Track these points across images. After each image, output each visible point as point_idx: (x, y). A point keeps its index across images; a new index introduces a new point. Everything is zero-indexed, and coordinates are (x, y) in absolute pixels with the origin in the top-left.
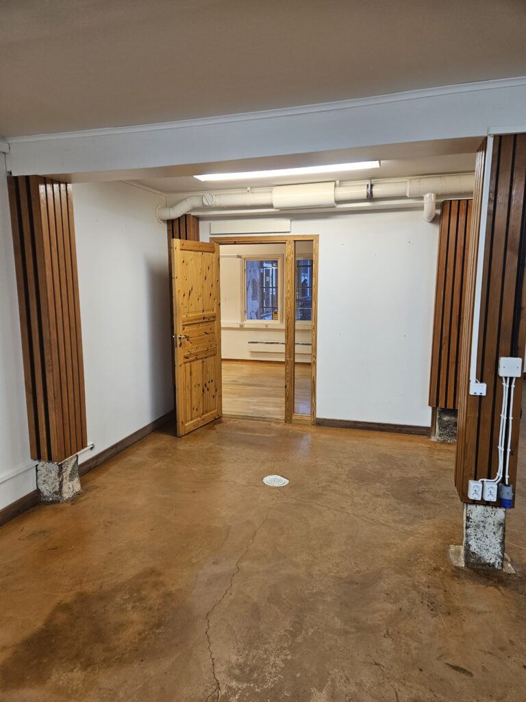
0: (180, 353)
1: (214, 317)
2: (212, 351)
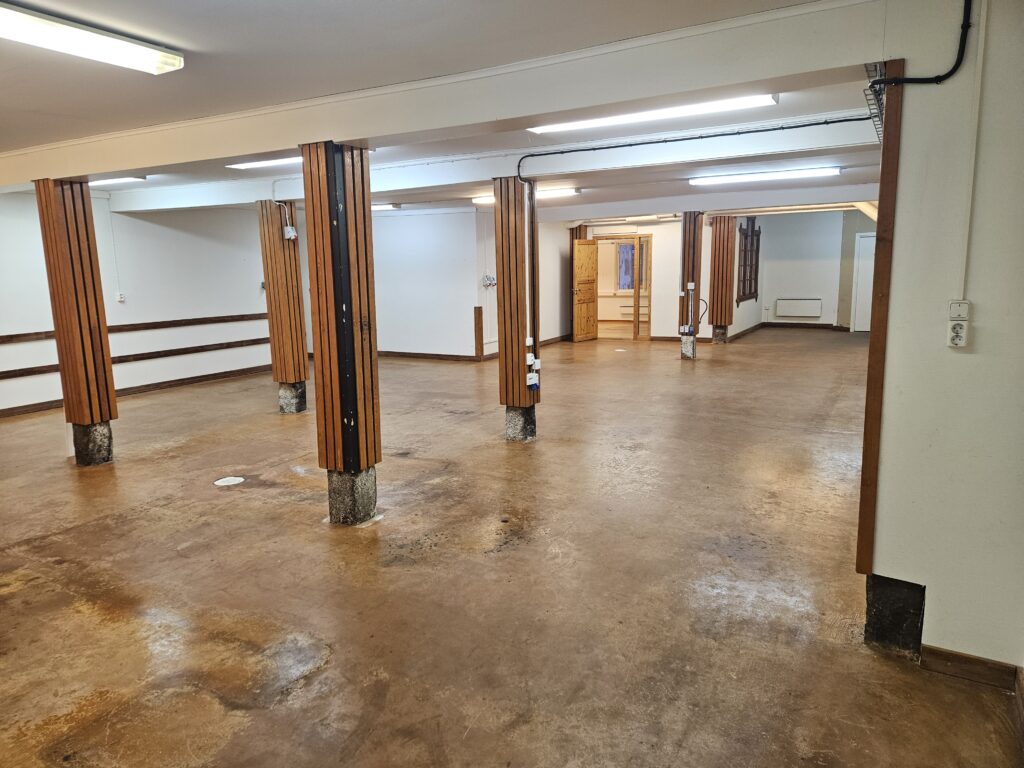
0: (576, 298)
1: (594, 280)
2: (592, 299)
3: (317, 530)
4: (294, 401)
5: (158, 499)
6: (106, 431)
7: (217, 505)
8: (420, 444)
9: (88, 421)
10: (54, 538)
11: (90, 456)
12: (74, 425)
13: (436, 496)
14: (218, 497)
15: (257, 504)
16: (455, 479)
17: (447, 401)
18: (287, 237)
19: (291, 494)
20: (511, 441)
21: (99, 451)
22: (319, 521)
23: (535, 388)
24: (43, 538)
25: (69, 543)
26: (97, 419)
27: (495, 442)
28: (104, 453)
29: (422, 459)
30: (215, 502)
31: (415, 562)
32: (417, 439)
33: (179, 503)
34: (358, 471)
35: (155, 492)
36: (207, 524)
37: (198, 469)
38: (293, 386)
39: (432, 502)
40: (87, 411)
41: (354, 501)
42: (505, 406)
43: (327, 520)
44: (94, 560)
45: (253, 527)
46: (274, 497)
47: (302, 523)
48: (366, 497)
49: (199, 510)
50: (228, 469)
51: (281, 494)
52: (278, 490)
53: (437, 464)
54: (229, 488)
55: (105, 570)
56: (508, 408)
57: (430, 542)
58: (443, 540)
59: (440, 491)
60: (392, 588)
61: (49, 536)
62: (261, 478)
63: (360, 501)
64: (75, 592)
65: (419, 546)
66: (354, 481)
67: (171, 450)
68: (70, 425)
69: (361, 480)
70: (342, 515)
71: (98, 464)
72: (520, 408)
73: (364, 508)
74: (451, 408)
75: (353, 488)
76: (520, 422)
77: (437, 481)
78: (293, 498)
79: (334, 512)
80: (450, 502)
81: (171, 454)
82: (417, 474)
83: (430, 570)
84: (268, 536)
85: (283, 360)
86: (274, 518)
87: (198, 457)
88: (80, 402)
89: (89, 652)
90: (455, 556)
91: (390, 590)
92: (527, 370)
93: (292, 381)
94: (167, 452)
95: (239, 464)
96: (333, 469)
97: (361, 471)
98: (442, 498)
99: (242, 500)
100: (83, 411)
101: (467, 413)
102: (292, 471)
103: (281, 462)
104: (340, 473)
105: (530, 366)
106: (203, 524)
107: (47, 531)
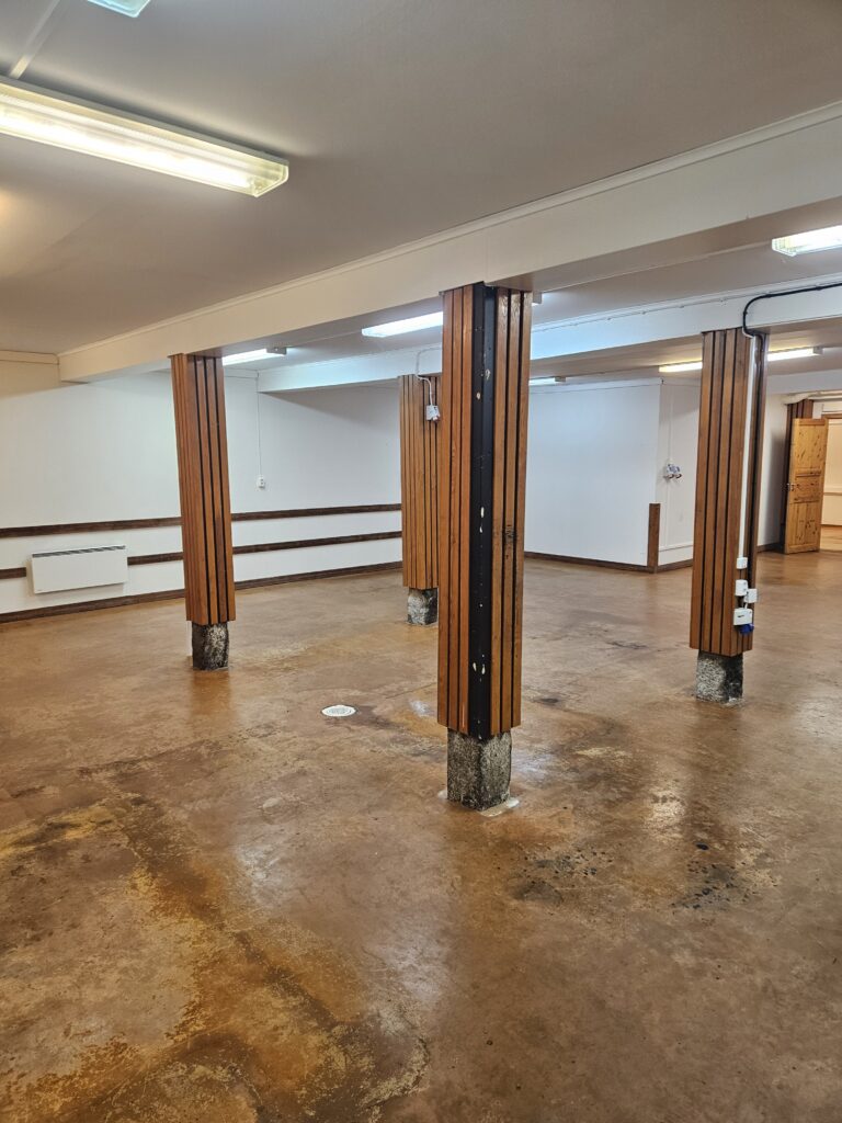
0: (791, 496)
1: (820, 473)
2: (815, 497)
3: (429, 808)
4: (424, 611)
5: (258, 727)
6: (223, 633)
7: (319, 746)
8: (571, 688)
9: (205, 622)
10: (143, 765)
11: (206, 660)
12: (193, 623)
13: (594, 779)
14: (323, 732)
15: (363, 751)
16: (622, 753)
17: (610, 626)
18: (428, 418)
19: (405, 742)
20: (703, 702)
21: (215, 655)
22: (432, 794)
23: (745, 630)
24: (133, 762)
25: (156, 775)
26: (215, 619)
27: (681, 699)
28: (220, 657)
29: (575, 713)
30: (318, 740)
31: (560, 899)
32: (570, 679)
33: (279, 735)
34: (487, 737)
35: (258, 716)
36: (302, 773)
37: (310, 690)
38: (424, 593)
39: (588, 789)
40: (205, 611)
41: (480, 777)
42: (697, 651)
43: (443, 794)
44: (172, 805)
45: (353, 788)
46: (384, 744)
47: (413, 793)
48: (496, 773)
49: (298, 749)
50: (341, 693)
51: (393, 740)
52: (392, 734)
53: (595, 724)
54: (336, 721)
55: (179, 824)
56: (701, 653)
57: (585, 864)
58: (605, 865)
59: (600, 772)
60: (525, 943)
61: (139, 761)
62: (375, 711)
63: (488, 777)
64: (140, 852)
65: (569, 869)
66: (481, 750)
67: (287, 660)
68: (190, 622)
69: (492, 749)
70: (463, 793)
71: (212, 669)
72: (720, 655)
73: (493, 787)
74: (614, 638)
75: (479, 759)
76: (719, 676)
77: (594, 752)
78: (406, 748)
79: (452, 785)
80: (613, 795)
81: (286, 665)
82: (568, 736)
83: (584, 921)
84: (370, 806)
85: (415, 560)
86: (379, 778)
87: (313, 673)
88: (200, 600)
89: (124, 963)
90: (624, 901)
91: (522, 946)
92: (735, 601)
93: (423, 587)
94: (282, 662)
95: (353, 688)
96: (455, 729)
97: (491, 737)
98: (602, 784)
99: (348, 742)
100: (201, 609)
101: (637, 647)
102: (410, 708)
103: (400, 692)
104: (463, 736)
105: (741, 598)
106: (298, 772)
107: (139, 754)
